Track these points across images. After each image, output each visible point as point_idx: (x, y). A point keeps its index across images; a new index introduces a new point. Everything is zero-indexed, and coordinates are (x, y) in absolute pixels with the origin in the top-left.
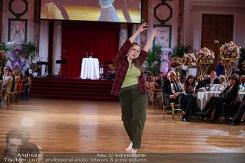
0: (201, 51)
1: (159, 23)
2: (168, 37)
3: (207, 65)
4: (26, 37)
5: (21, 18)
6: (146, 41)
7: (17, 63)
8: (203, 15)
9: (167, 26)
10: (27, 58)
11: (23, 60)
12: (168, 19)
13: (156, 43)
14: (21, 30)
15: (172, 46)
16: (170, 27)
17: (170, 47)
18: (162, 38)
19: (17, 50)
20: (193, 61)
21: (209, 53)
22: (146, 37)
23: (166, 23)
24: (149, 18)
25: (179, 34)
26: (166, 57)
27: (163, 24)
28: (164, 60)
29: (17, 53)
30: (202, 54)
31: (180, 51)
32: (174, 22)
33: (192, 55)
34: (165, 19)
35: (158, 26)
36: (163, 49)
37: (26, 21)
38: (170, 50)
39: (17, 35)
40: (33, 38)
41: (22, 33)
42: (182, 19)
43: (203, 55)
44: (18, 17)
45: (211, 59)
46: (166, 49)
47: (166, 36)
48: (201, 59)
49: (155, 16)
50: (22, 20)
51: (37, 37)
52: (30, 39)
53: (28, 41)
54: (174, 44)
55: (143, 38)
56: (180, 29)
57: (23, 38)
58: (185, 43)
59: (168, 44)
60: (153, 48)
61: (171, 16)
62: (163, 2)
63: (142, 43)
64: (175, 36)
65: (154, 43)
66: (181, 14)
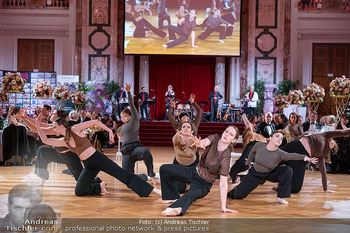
0: (309, 88)
1: (262, 55)
2: (273, 70)
3: (316, 104)
4: (108, 75)
5: (103, 53)
6: (246, 76)
7: (99, 106)
8: (314, 44)
9: (271, 58)
10: (110, 99)
11: (105, 102)
12: (272, 50)
13: (258, 79)
14: (103, 68)
15: (278, 82)
16: (275, 59)
17: (275, 83)
18: (266, 72)
19: (99, 90)
20: (300, 99)
21: (318, 89)
22: (247, 72)
23: (270, 55)
24: (249, 49)
25: (285, 67)
26: (270, 95)
27: (266, 55)
28: (268, 98)
29: (99, 93)
30: (309, 91)
31: (287, 87)
32: (279, 54)
33: (299, 92)
34: (268, 50)
35: (260, 58)
36: (266, 86)
37: (108, 56)
38: (275, 86)
39: (99, 73)
40: (116, 76)
41: (104, 70)
42: (289, 50)
43: (311, 92)
44: (99, 53)
45: (321, 96)
46: (270, 86)
47: (271, 69)
48: (309, 96)
49: (256, 46)
50: (104, 56)
51: (121, 75)
52: (113, 78)
53: (111, 80)
54: (280, 79)
55: (243, 72)
56: (286, 62)
57: (105, 77)
58: (292, 78)
59: (272, 80)
60: (255, 85)
61: (275, 46)
62: (266, 30)
63: (242, 79)
64: (280, 70)
65: (256, 78)
66: (287, 44)
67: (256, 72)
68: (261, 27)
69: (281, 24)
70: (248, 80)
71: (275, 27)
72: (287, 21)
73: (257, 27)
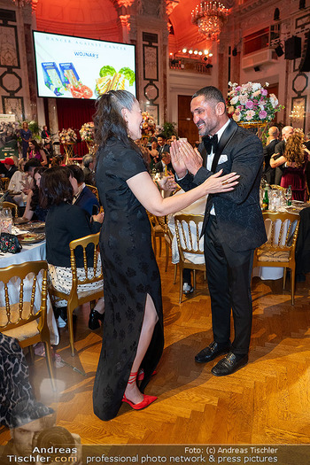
1: (149, 102)
2: (157, 114)
4: (24, 116)
5: (16, 95)
9: (156, 105)
16: (158, 105)
23: (154, 102)
24: (140, 97)
27: (152, 103)
32: (160, 101)
34: (153, 98)
37: (22, 98)
40: (31, 117)
41: (19, 111)
42: (166, 99)
44: (12, 95)
47: (155, 113)
49: (145, 94)
50: (18, 98)
51: (35, 117)
54: (161, 122)
56: (165, 107)
61: (158, 96)
62: (151, 82)
64: (161, 114)
66: (165, 94)
68: (148, 79)
69: (161, 78)
71: (157, 80)
72: (165, 76)
73: (145, 79)
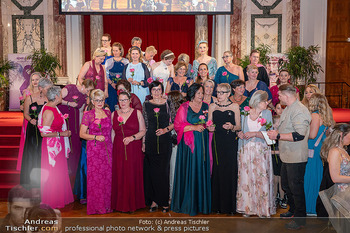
2: (277, 33)
4: (42, 45)
5: (33, 13)
6: (239, 43)
12: (275, 4)
13: (257, 46)
14: (34, 34)
15: (284, 50)
16: (280, 17)
17: (279, 51)
18: (267, 36)
19: (27, 67)
22: (240, 36)
23: (272, 12)
24: (243, 3)
25: (293, 28)
26: (274, 68)
32: (285, 9)
34: (271, 4)
35: (258, 16)
38: (280, 56)
39: (28, 43)
40: (55, 46)
41: (36, 38)
46: (273, 55)
47: (273, 32)
51: (63, 45)
52: (50, 50)
54: (286, 46)
55: (234, 37)
57: (38, 46)
58: (303, 43)
59: (275, 47)
61: (280, 0)
63: (233, 47)
64: (287, 33)
65: (253, 45)
67: (253, 36)
70: (243, 47)
